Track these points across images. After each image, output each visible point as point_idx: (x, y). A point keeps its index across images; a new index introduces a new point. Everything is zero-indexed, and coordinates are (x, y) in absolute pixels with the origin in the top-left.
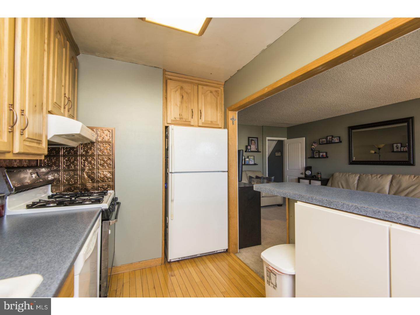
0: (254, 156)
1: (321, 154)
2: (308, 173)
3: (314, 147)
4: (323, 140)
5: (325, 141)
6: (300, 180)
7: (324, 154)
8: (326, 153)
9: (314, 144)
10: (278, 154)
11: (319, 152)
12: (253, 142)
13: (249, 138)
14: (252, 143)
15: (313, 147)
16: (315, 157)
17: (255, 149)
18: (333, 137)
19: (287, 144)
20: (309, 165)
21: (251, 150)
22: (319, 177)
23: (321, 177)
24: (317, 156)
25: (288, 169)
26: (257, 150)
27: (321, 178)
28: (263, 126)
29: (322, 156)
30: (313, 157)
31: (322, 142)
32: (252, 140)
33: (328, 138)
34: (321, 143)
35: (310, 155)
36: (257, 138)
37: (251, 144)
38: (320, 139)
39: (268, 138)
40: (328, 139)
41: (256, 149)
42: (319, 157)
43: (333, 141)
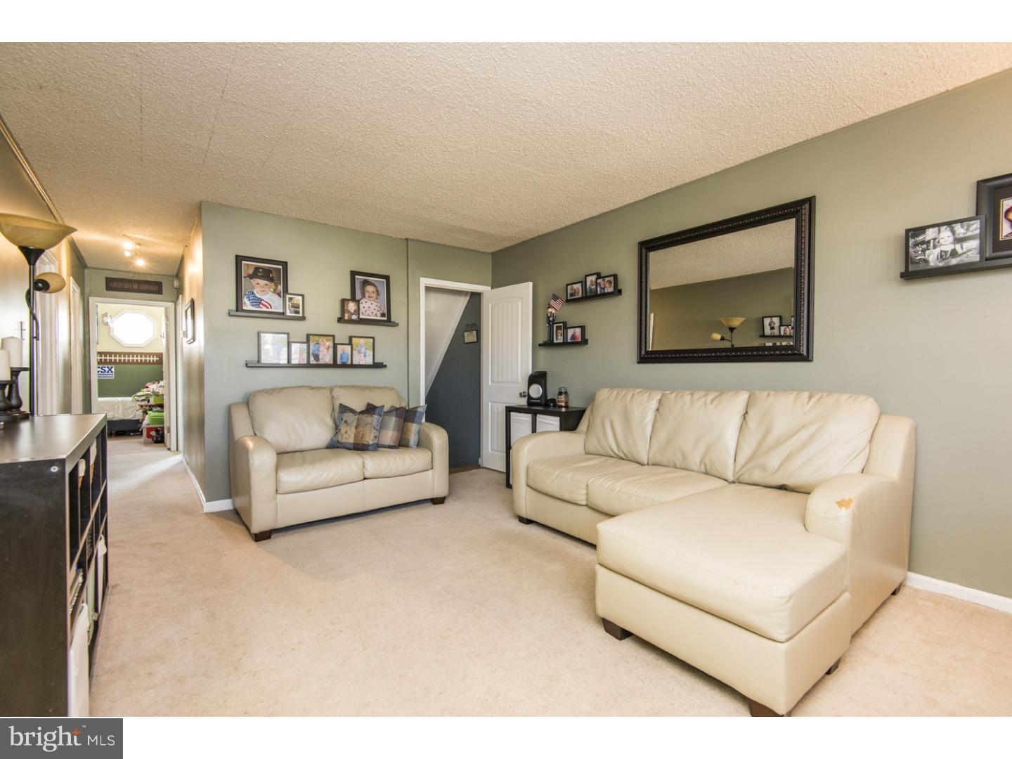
0: (373, 338)
1: (570, 332)
2: (536, 391)
3: (553, 311)
4: (575, 286)
5: (581, 291)
6: (512, 414)
7: (578, 331)
8: (583, 328)
9: (552, 302)
10: (470, 337)
11: (565, 327)
12: (370, 289)
13: (353, 274)
14: (367, 294)
15: (550, 310)
16: (555, 341)
17: (379, 314)
18: (599, 276)
19: (490, 305)
20: (541, 369)
21: (361, 317)
22: (563, 404)
23: (566, 403)
24: (560, 340)
25: (490, 383)
26: (385, 319)
27: (566, 407)
28: (407, 239)
29: (573, 337)
30: (549, 344)
31: (572, 295)
32: (365, 283)
33: (589, 279)
34: (569, 298)
35: (543, 338)
36: (387, 278)
37: (363, 296)
38: (567, 285)
39: (425, 281)
40: (588, 284)
41: (383, 315)
42: (565, 344)
43: (600, 291)
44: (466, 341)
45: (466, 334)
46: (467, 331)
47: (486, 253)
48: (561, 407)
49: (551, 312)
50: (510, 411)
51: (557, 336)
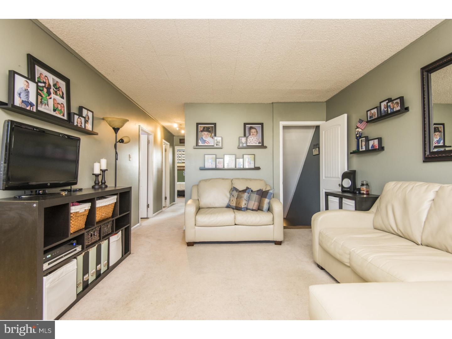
0: (254, 155)
1: (371, 143)
2: (347, 183)
3: (360, 130)
4: (372, 111)
5: (376, 114)
6: (329, 197)
7: (376, 142)
8: (380, 140)
9: (359, 125)
10: (315, 152)
11: (368, 140)
12: (253, 131)
13: (245, 124)
14: (251, 133)
15: (357, 130)
16: (361, 150)
17: (257, 143)
18: (390, 100)
19: (324, 132)
21: (248, 145)
22: (365, 192)
23: (367, 191)
24: (364, 149)
25: (324, 178)
26: (261, 145)
27: (368, 194)
28: (272, 103)
29: (373, 146)
30: (357, 152)
31: (371, 117)
32: (251, 128)
33: (383, 105)
34: (369, 119)
36: (262, 124)
37: (250, 134)
38: (367, 111)
39: (282, 123)
40: (383, 108)
41: (259, 143)
42: (368, 151)
43: (390, 111)
44: (314, 154)
45: (313, 150)
46: (313, 149)
47: (322, 102)
48: (363, 194)
49: (358, 131)
50: (328, 195)
51: (362, 146)
